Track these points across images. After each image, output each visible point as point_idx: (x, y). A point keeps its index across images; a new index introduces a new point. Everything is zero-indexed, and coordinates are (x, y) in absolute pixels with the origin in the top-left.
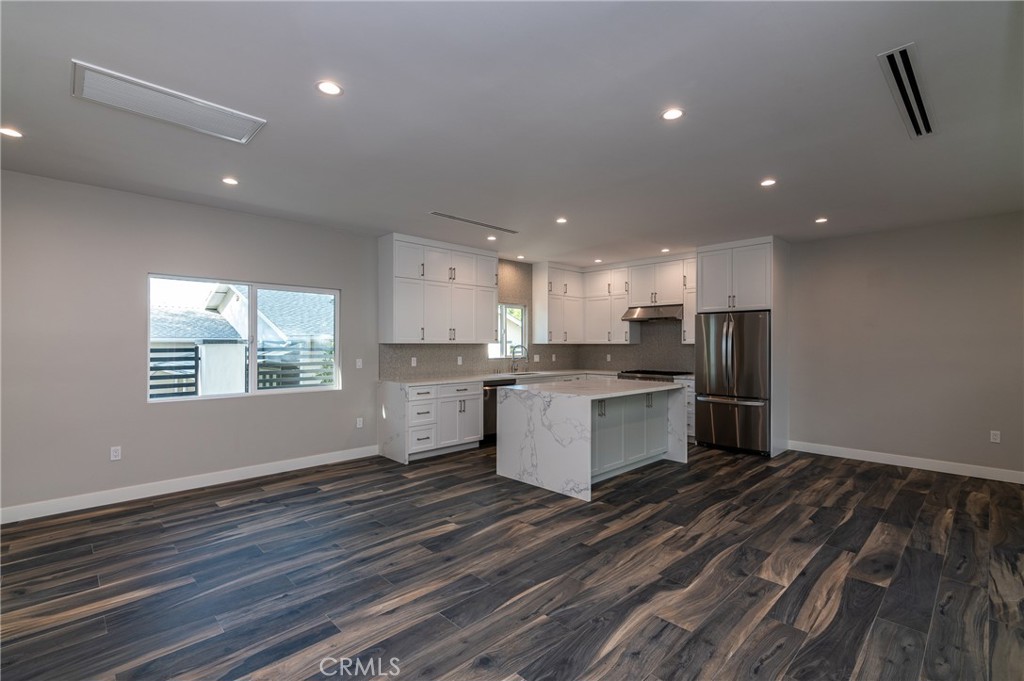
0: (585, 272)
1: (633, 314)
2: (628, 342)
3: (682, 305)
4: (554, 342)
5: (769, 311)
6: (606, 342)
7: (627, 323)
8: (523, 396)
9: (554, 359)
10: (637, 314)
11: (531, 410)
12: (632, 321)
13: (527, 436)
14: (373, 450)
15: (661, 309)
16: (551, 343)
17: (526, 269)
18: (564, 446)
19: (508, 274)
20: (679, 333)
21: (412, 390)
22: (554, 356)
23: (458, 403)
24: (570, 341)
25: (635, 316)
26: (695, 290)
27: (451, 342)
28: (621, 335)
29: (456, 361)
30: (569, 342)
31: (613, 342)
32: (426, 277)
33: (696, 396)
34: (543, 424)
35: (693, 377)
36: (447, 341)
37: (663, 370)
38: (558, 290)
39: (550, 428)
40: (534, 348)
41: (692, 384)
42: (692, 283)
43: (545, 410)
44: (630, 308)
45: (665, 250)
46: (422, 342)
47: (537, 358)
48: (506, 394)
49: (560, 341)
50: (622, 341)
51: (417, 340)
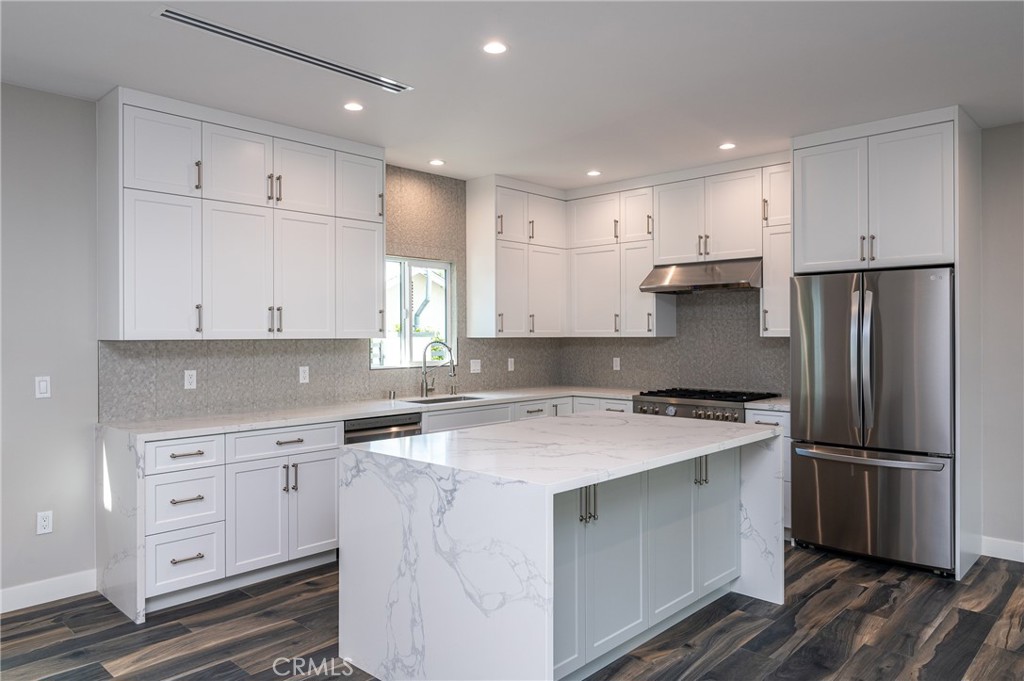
0: (570, 198)
1: (663, 278)
2: (653, 334)
3: (761, 258)
4: (511, 332)
5: (952, 266)
6: (610, 333)
7: (651, 298)
8: (393, 471)
9: (511, 367)
10: (670, 278)
11: (411, 509)
12: (661, 293)
13: (401, 574)
14: (83, 582)
15: (717, 267)
16: (501, 335)
17: (453, 190)
18: (486, 612)
19: (412, 199)
20: (754, 317)
21: (156, 451)
22: (511, 361)
23: (281, 472)
24: (541, 332)
25: (667, 282)
26: (789, 228)
27: (271, 336)
28: (640, 318)
29: (296, 375)
30: (539, 333)
31: (625, 333)
32: (206, 191)
33: (793, 446)
34: (438, 549)
35: (786, 406)
36: (262, 334)
37: (721, 389)
38: (517, 230)
39: (452, 558)
40: (471, 346)
41: (785, 420)
42: (781, 213)
43: (441, 511)
44: (656, 267)
45: (727, 146)
46: (198, 336)
47: (475, 366)
48: (358, 462)
49: (522, 332)
50: (642, 332)
51: (185, 332)
